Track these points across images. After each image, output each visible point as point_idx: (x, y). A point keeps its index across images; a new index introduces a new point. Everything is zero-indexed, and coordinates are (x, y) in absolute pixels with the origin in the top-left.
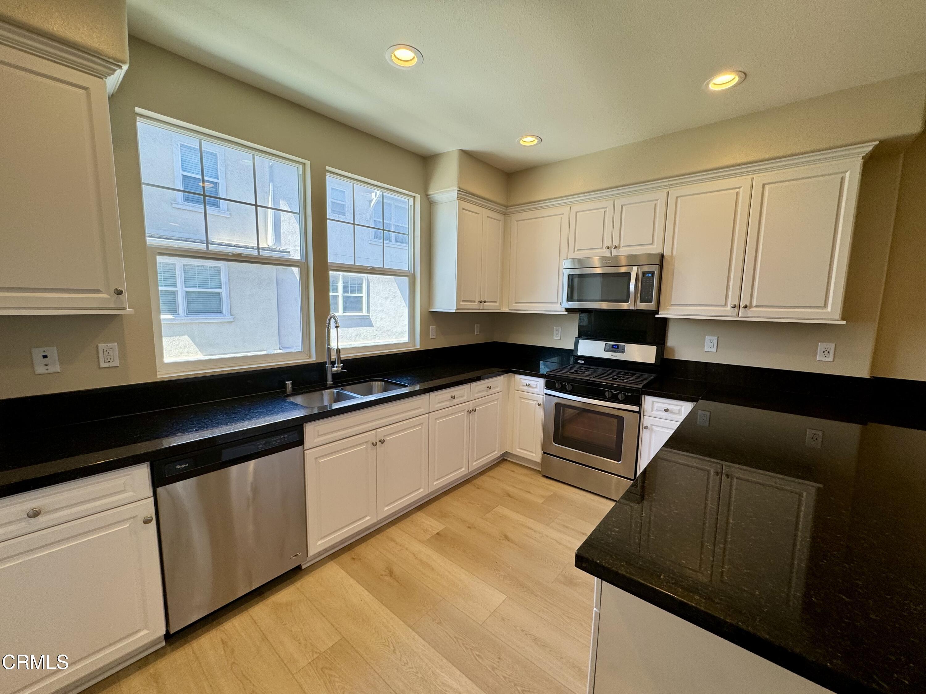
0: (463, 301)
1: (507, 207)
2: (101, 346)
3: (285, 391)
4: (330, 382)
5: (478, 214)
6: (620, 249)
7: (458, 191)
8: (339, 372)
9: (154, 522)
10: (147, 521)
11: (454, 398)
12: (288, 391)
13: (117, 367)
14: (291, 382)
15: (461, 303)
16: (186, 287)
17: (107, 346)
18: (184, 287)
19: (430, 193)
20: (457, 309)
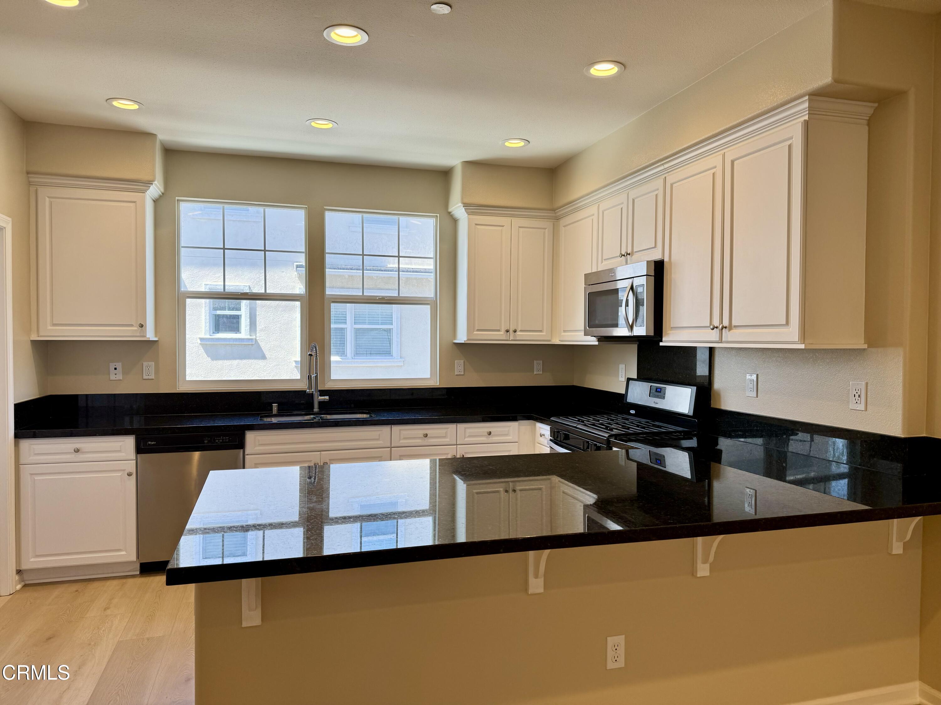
0: (478, 330)
1: (554, 210)
2: (145, 364)
3: (272, 413)
4: (316, 409)
5: (503, 226)
6: (633, 257)
7: (464, 206)
8: (326, 400)
9: (134, 475)
10: (130, 475)
11: (426, 436)
12: (274, 412)
13: (153, 379)
14: (277, 404)
15: (475, 333)
16: (355, 323)
17: (148, 364)
18: (353, 323)
19: (450, 210)
20: (468, 340)
